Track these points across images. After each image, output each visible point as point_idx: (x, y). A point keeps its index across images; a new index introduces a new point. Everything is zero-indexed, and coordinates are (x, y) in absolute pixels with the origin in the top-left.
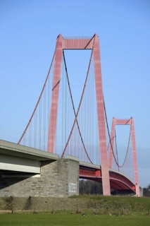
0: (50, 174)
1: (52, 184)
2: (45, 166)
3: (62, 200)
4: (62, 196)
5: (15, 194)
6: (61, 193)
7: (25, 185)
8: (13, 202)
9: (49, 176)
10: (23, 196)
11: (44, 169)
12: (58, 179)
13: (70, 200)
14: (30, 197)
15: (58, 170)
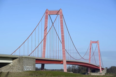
0: (16, 63)
1: (17, 67)
2: (14, 60)
3: (20, 73)
4: (21, 71)
5: (3, 71)
6: (20, 70)
7: (7, 67)
8: (2, 74)
9: (16, 64)
10: (6, 71)
11: (14, 61)
12: (19, 65)
13: (24, 73)
14: (9, 72)
15: (19, 61)
